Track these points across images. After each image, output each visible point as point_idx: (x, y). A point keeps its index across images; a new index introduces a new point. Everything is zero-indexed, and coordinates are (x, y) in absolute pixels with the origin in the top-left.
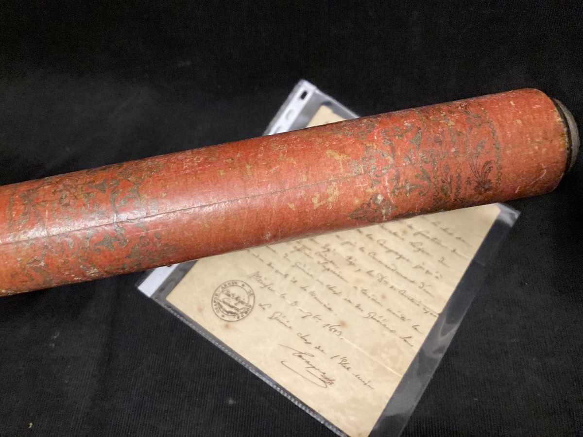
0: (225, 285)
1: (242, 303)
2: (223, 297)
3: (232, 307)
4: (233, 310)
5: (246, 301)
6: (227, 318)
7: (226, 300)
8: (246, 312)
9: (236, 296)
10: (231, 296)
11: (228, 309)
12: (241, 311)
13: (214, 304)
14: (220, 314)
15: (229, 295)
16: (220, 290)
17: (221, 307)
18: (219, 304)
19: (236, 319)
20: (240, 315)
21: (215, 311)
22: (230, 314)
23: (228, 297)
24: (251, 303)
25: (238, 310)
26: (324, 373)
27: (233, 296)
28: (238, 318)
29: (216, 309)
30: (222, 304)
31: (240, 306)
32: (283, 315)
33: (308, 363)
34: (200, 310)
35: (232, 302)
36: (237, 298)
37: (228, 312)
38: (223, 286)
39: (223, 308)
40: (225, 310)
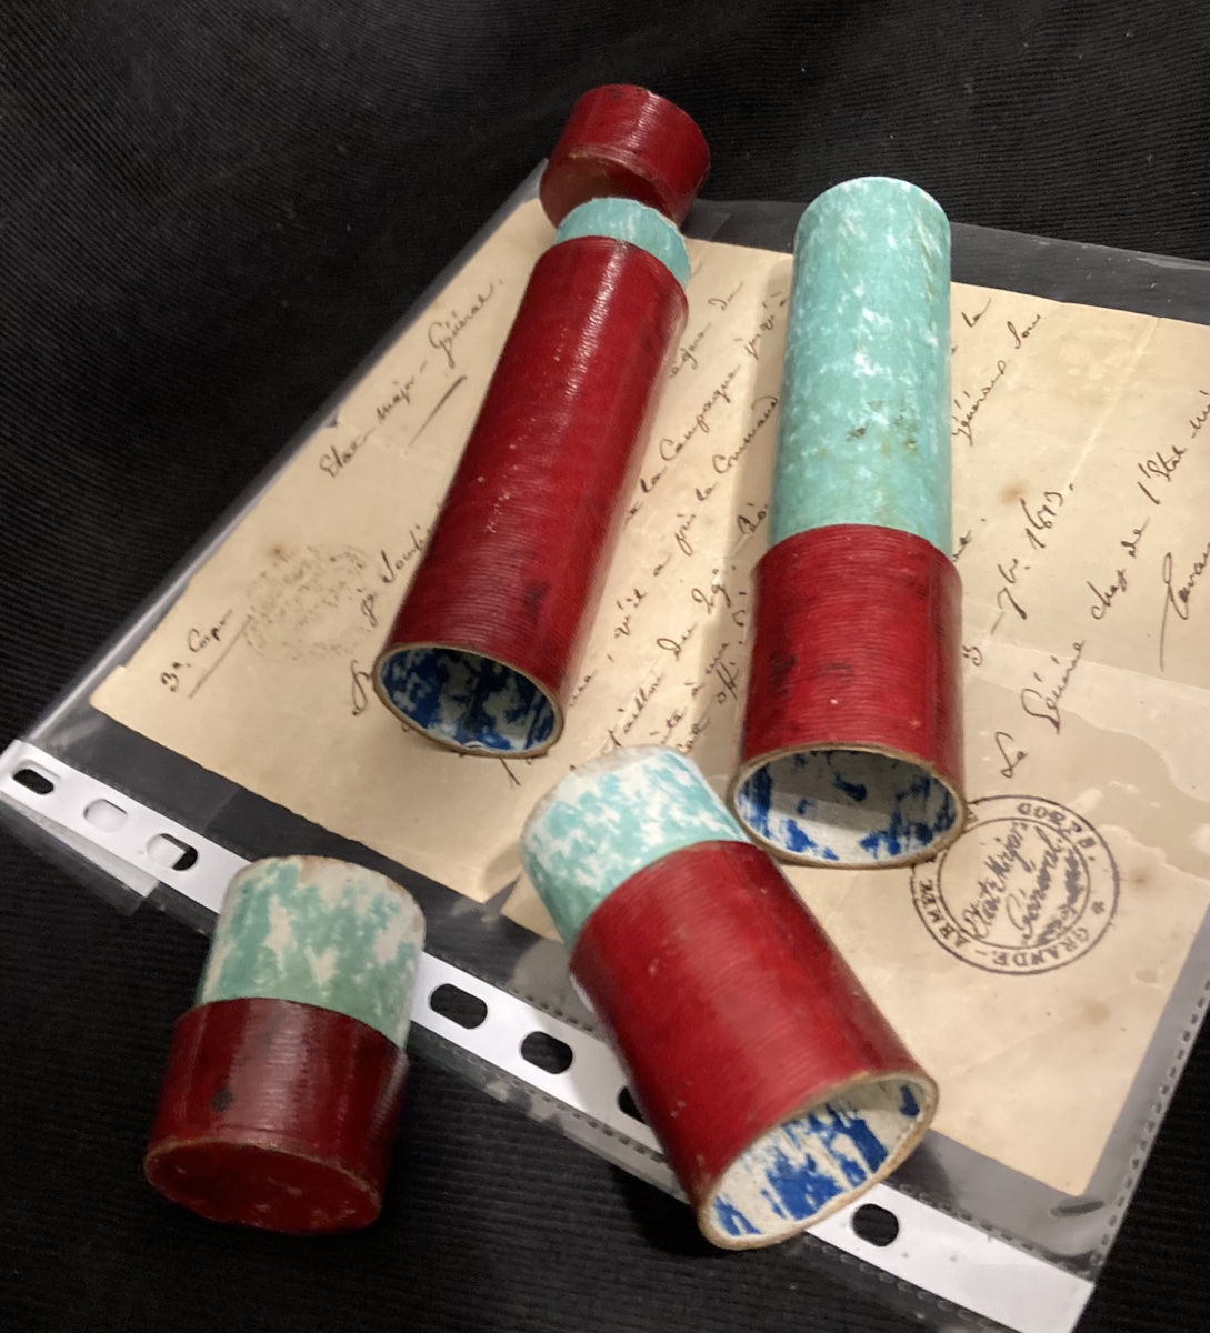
0: (947, 931)
1: (1013, 844)
2: (1003, 931)
3: (1044, 880)
4: (1059, 873)
5: (1004, 830)
6: (1103, 890)
7: (1019, 914)
8: (1055, 818)
9: (992, 876)
10: (995, 893)
11: (1057, 895)
12: (1054, 837)
13: (1049, 960)
14: (1093, 922)
15: (993, 904)
16: (971, 949)
17: (1053, 925)
18: (1043, 940)
19: (1097, 851)
20: (1075, 837)
21: (1082, 946)
22: (1082, 882)
23: (1001, 912)
24: (1009, 808)
25: (1052, 855)
27: (993, 885)
28: (1089, 843)
29: (1069, 946)
30: (1039, 927)
31: (1033, 849)
32: (1035, 685)
33: (1202, 566)
34: (1096, 1013)
35: (1021, 881)
36: (999, 870)
37: (1073, 889)
38: (951, 942)
39: (1059, 915)
40: (1067, 908)
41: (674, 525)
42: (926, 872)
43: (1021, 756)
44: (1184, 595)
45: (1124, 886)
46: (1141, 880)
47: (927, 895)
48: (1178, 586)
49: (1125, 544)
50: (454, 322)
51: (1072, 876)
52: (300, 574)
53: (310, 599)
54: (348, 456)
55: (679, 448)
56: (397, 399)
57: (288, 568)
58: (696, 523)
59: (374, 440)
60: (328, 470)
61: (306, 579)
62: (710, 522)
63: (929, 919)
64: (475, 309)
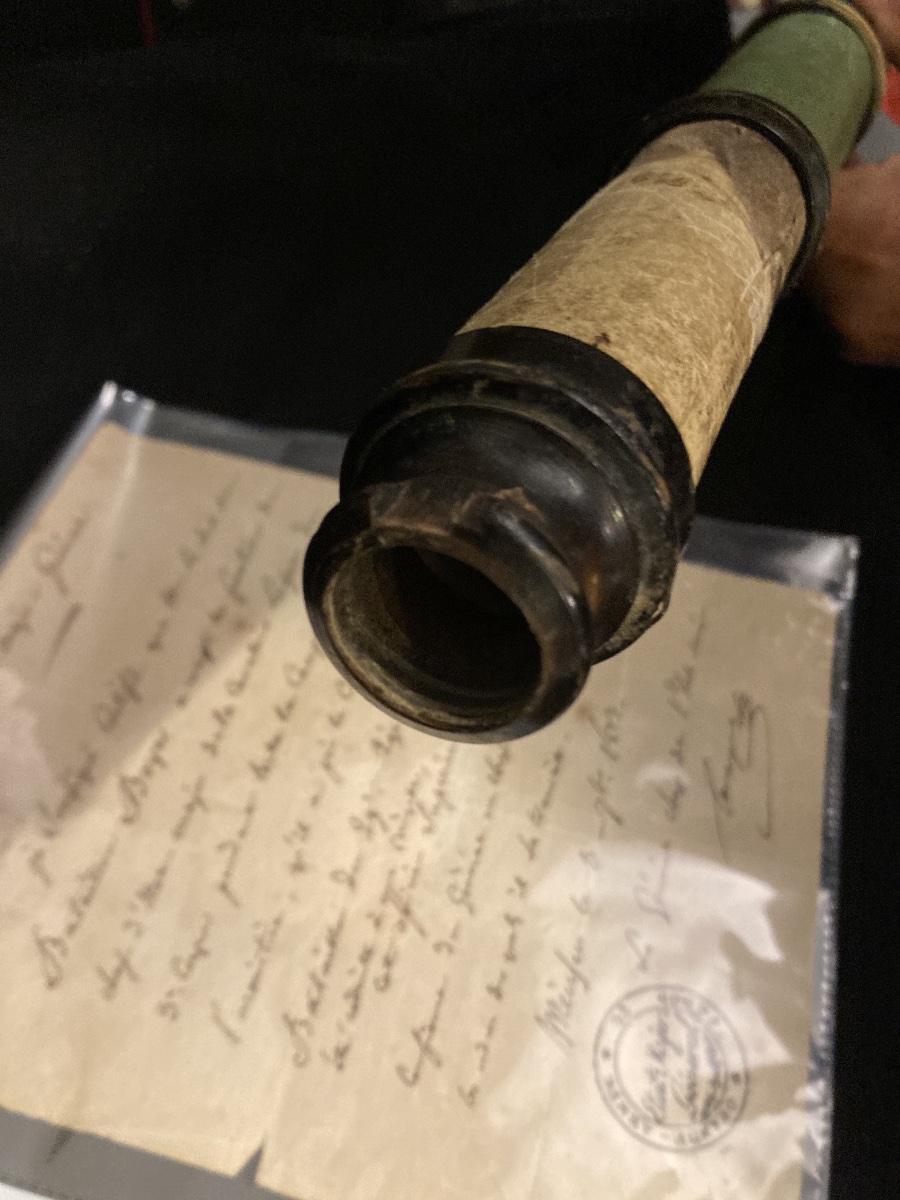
1: (663, 1030)
5: (652, 1020)
9: (656, 1064)
10: (661, 1079)
22: (718, 1057)
26: (733, 723)
27: (657, 1071)
30: (700, 1103)
33: (729, 768)
36: (658, 1057)
37: (714, 1066)
38: (640, 1130)
39: (711, 1091)
41: (318, 752)
42: (606, 1069)
45: (748, 1056)
46: (758, 1048)
47: (612, 1091)
48: (719, 787)
49: (672, 754)
50: (57, 547)
51: (711, 1053)
55: (304, 673)
58: (338, 750)
63: (619, 1112)
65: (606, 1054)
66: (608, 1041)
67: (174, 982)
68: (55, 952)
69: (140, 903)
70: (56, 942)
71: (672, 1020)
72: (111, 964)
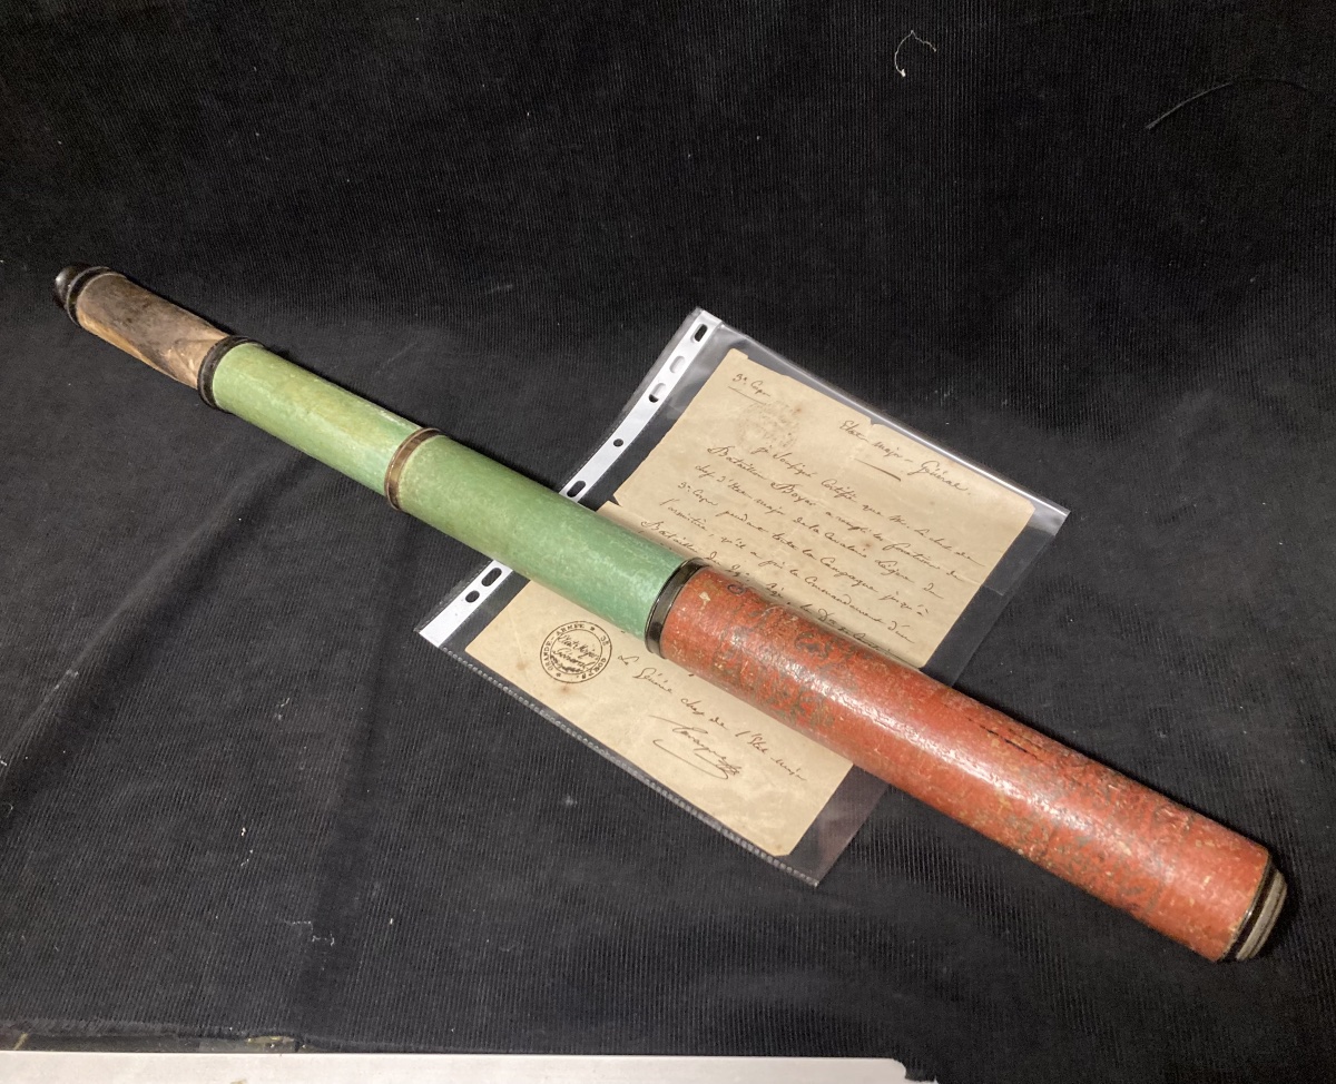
0: (563, 630)
1: (591, 654)
2: (558, 646)
3: (574, 661)
4: (576, 666)
5: (597, 652)
6: (564, 677)
7: (563, 652)
8: (597, 669)
9: (579, 646)
10: (573, 645)
11: (567, 664)
12: (589, 667)
13: (544, 657)
14: (554, 672)
15: (569, 645)
16: (555, 635)
17: (557, 661)
18: (552, 657)
19: (580, 678)
20: (587, 674)
21: (546, 668)
22: (570, 672)
23: (566, 646)
24: (606, 655)
25: (583, 665)
26: (724, 758)
27: (577, 645)
28: (584, 677)
29: (547, 664)
30: (557, 657)
31: (586, 660)
32: (658, 673)
33: (698, 742)
34: (521, 667)
35: (575, 655)
36: (582, 649)
37: (567, 669)
38: (559, 630)
39: (560, 663)
40: (561, 666)
41: (779, 560)
42: (588, 627)
43: (626, 663)
44: (685, 733)
45: (564, 684)
46: (565, 690)
47: (578, 626)
48: (691, 733)
49: (717, 719)
50: (939, 473)
51: (573, 670)
52: (783, 422)
53: (770, 428)
54: (852, 432)
55: (828, 565)
56: (887, 450)
57: (787, 415)
58: (777, 568)
59: (860, 444)
60: (845, 425)
61: (781, 425)
62: (776, 573)
64: (950, 482)
65: (593, 629)
66: (597, 631)
67: (693, 489)
68: (722, 453)
69: (732, 483)
70: (726, 453)
71: (593, 660)
72: (709, 470)
